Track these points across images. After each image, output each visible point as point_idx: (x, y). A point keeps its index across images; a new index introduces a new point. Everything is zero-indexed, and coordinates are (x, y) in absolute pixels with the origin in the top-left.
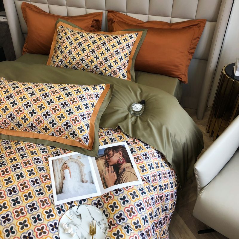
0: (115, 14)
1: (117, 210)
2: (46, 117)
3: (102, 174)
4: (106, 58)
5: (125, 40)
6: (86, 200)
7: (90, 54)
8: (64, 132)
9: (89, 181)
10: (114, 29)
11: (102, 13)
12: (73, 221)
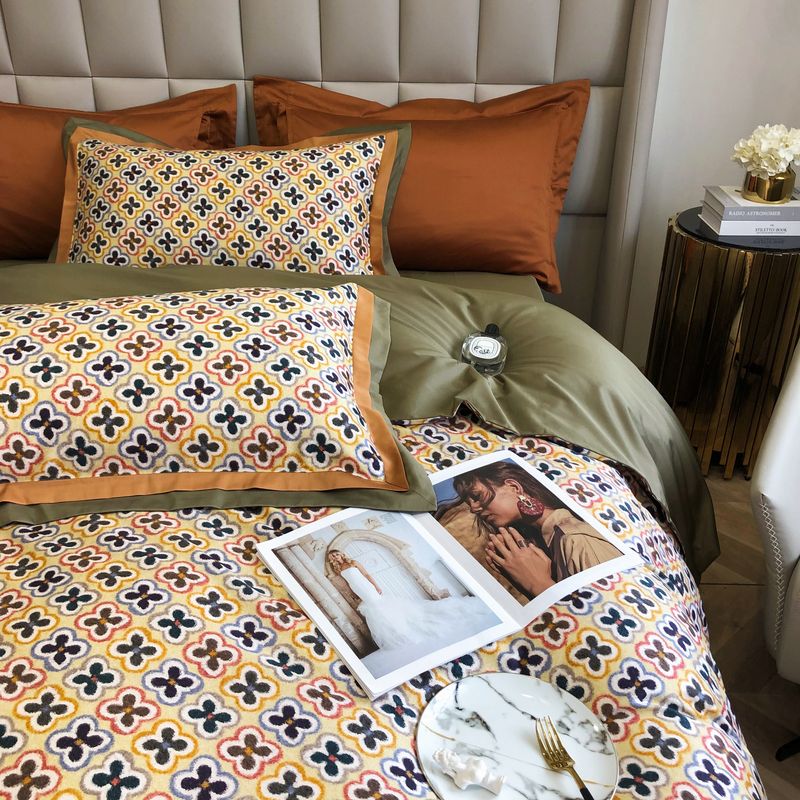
0: (281, 87)
1: (611, 661)
2: (199, 401)
3: (488, 558)
4: (294, 224)
5: (348, 159)
6: (475, 657)
7: (230, 217)
8: (281, 447)
9: (452, 591)
10: (290, 136)
11: (232, 89)
12: (464, 741)
